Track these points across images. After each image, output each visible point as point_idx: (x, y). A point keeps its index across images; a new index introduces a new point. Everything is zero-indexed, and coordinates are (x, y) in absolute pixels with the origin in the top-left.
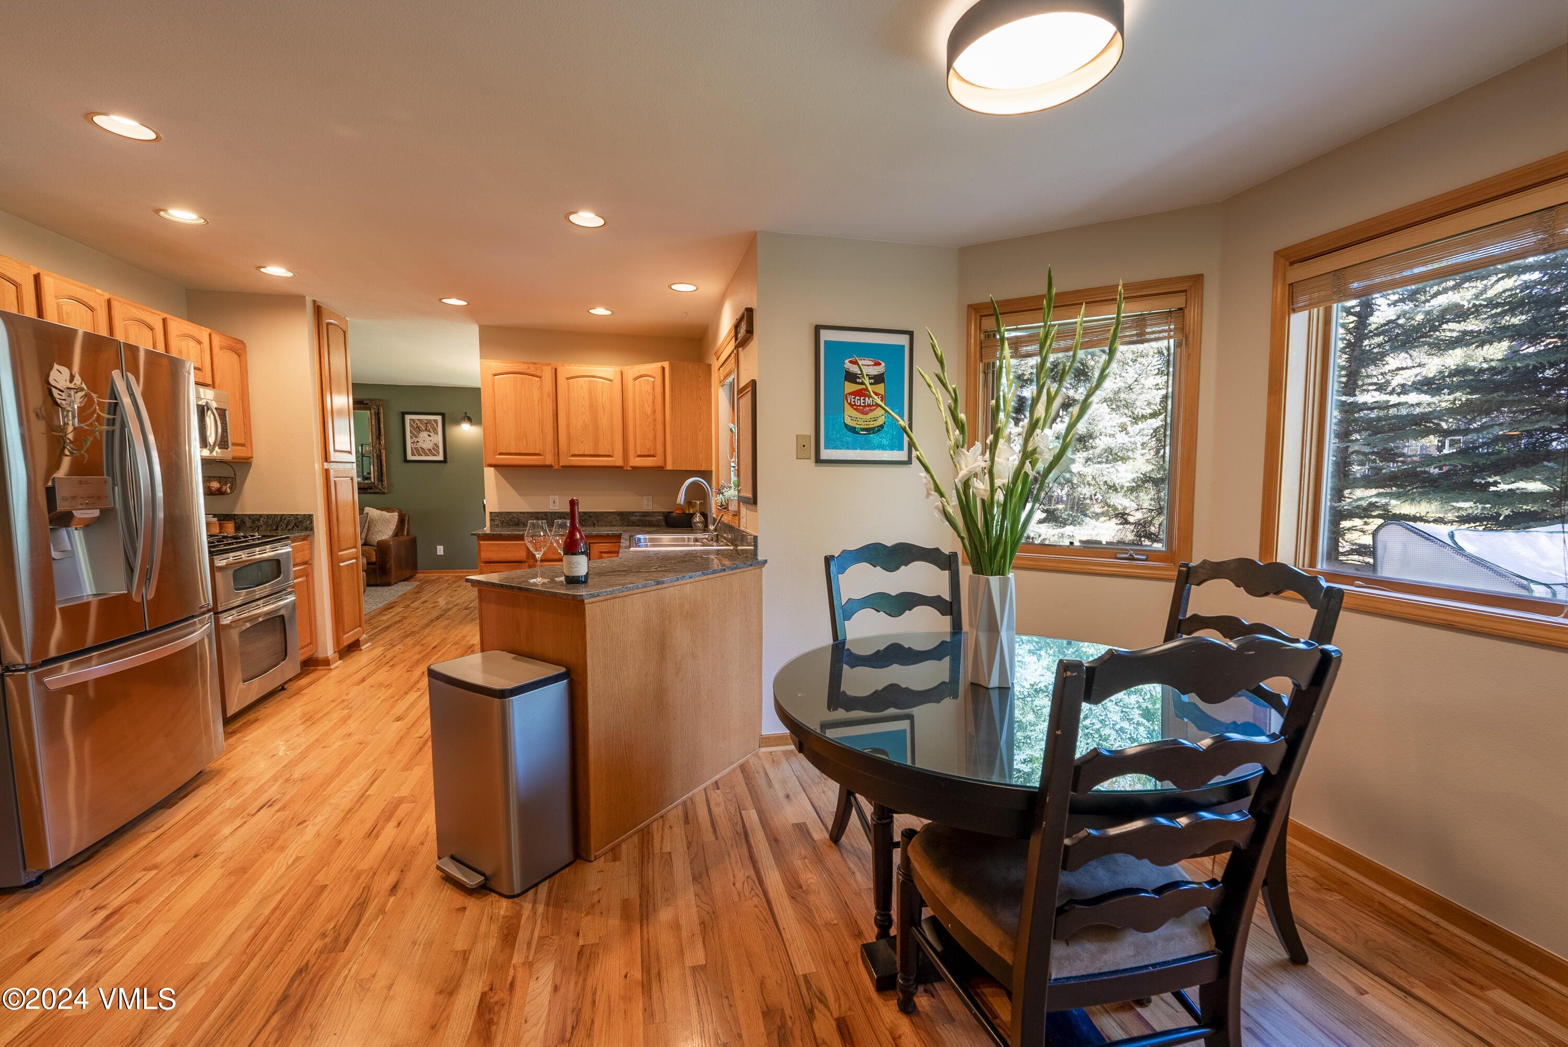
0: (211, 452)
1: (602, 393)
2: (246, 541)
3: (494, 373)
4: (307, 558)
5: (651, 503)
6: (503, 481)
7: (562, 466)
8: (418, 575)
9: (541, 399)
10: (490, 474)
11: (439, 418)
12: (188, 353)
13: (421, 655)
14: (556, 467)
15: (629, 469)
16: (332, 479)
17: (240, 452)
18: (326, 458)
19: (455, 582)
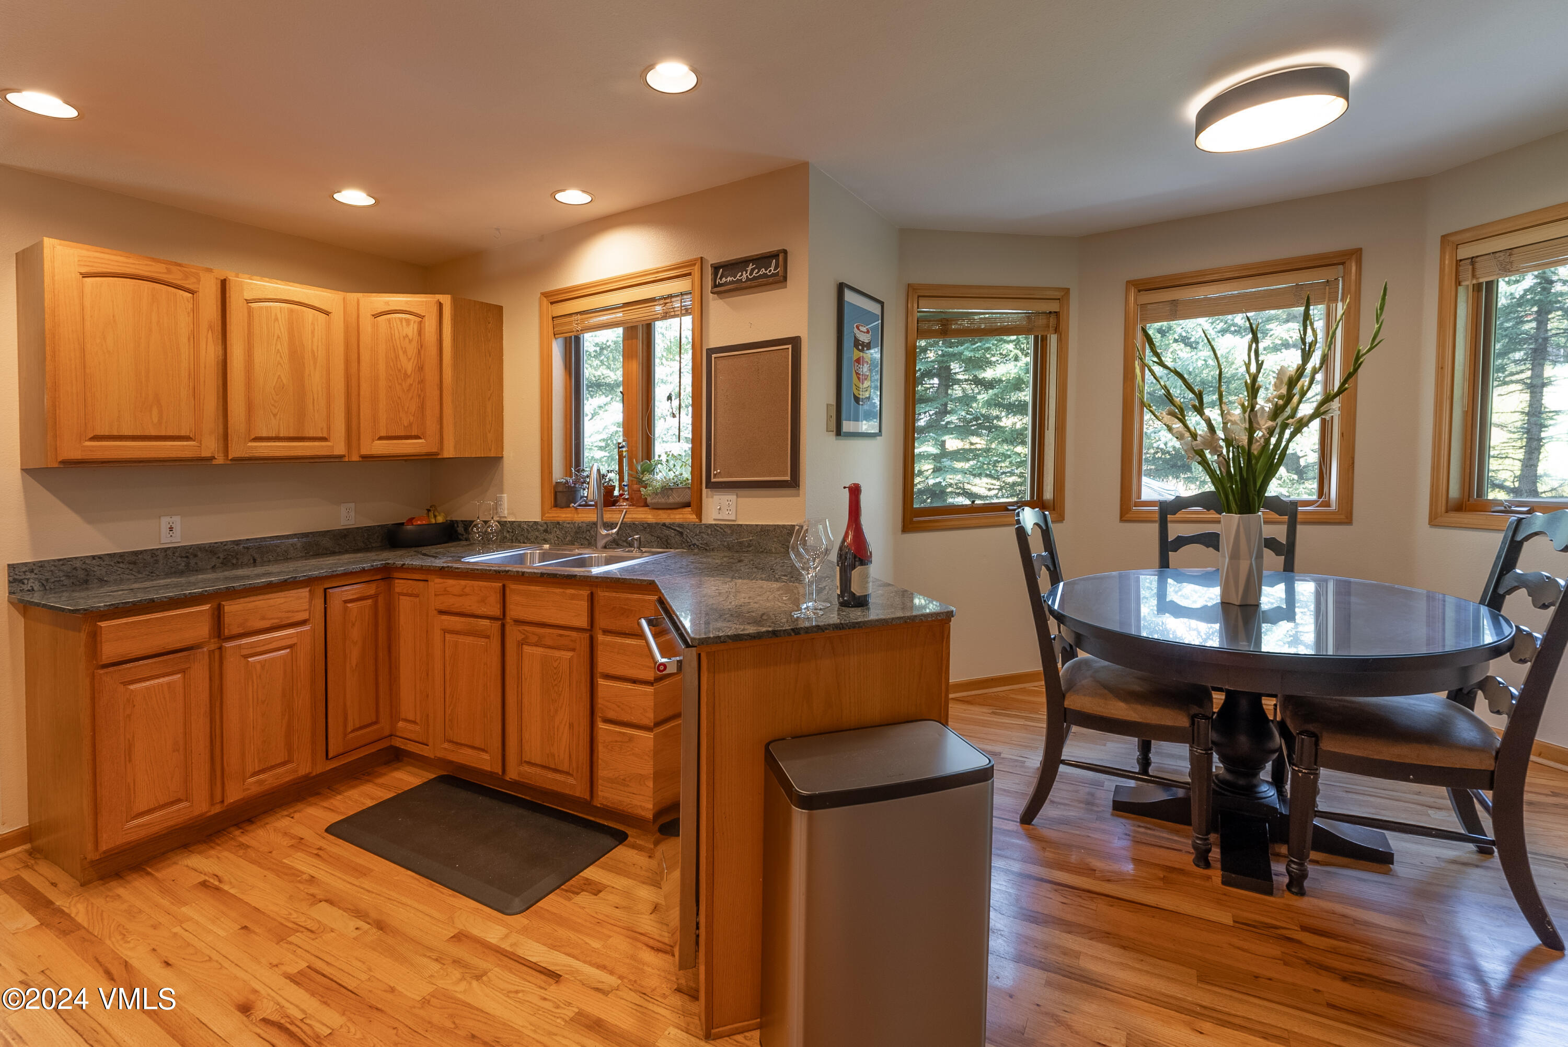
1: (313, 332)
3: (85, 270)
5: (353, 514)
7: (233, 459)
9: (194, 334)
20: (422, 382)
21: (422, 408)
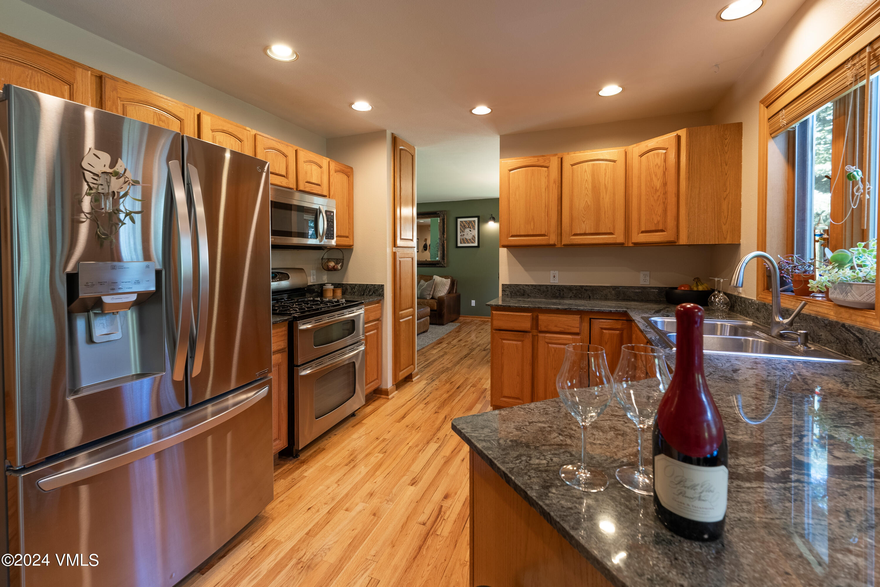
0: (321, 241)
1: (605, 174)
2: (339, 305)
3: (510, 168)
4: (378, 317)
5: (648, 278)
6: (514, 259)
7: (564, 245)
8: (460, 318)
9: (548, 187)
10: (503, 252)
11: (476, 219)
12: (311, 173)
13: (448, 395)
14: (559, 246)
15: (631, 245)
16: (398, 259)
17: (344, 242)
18: (395, 245)
19: (480, 325)
20: (665, 193)
21: (665, 211)
